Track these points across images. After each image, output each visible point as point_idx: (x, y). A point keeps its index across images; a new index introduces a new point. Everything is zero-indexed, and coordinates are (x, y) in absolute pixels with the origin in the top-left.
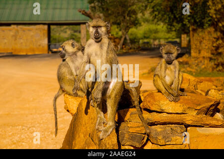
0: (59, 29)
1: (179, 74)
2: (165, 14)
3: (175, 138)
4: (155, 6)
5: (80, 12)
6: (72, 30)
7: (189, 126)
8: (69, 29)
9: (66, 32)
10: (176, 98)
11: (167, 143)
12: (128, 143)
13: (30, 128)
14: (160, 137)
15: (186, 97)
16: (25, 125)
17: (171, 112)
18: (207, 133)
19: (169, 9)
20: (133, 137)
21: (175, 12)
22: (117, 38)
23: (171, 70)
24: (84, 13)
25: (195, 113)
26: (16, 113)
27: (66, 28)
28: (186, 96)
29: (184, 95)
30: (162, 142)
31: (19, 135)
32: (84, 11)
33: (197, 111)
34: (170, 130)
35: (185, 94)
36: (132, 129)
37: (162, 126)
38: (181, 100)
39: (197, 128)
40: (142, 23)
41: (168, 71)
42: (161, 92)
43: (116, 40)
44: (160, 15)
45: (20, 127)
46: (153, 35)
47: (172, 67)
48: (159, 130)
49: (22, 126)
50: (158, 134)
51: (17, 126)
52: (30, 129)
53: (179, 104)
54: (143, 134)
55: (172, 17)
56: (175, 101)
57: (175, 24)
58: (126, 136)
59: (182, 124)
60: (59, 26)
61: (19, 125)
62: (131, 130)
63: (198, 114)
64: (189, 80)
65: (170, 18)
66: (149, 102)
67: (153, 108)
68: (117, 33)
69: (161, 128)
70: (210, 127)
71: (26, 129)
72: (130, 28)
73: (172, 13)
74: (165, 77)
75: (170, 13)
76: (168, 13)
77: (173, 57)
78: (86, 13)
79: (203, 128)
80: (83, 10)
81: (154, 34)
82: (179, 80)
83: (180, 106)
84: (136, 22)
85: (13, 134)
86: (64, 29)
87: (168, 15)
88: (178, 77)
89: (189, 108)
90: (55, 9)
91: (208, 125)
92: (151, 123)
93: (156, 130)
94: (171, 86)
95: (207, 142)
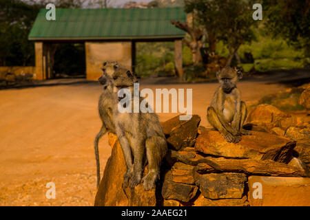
0: (151, 47)
1: (241, 106)
2: (285, 25)
3: (231, 190)
4: (271, 14)
5: (173, 24)
6: (168, 48)
7: (251, 174)
8: (164, 47)
9: (159, 51)
10: (236, 138)
11: (221, 197)
12: (172, 197)
13: (90, 176)
14: (212, 189)
15: (250, 137)
16: (86, 173)
17: (229, 156)
18: (275, 183)
19: (290, 18)
20: (178, 189)
21: (298, 22)
22: (222, 58)
23: (231, 101)
24: (178, 25)
25: (259, 158)
26: (76, 157)
27: (160, 46)
28: (251, 135)
29: (247, 134)
30: (214, 195)
31: (75, 186)
32: (178, 22)
33: (262, 155)
34: (225, 179)
35: (249, 133)
36: (177, 178)
37: (216, 174)
38: (243, 141)
39: (262, 177)
40: (260, 38)
41: (226, 103)
42: (217, 130)
43: (221, 60)
44: (278, 27)
45: (78, 175)
46: (274, 54)
47: (231, 97)
48: (212, 179)
49: (81, 174)
50: (209, 184)
51: (74, 174)
52: (90, 178)
53: (240, 146)
54: (192, 185)
55: (295, 28)
56: (235, 142)
57: (299, 38)
58: (170, 187)
59: (242, 172)
60: (150, 43)
61: (77, 173)
62: (176, 180)
63: (264, 158)
64: (272, 114)
65: (291, 30)
66: (202, 143)
67: (207, 151)
68: (223, 52)
69: (214, 177)
70: (280, 176)
71: (86, 178)
72: (240, 44)
73: (295, 24)
74: (223, 110)
75: (292, 24)
76: (288, 24)
77: (231, 83)
78: (181, 25)
79: (270, 177)
80: (176, 21)
81: (276, 53)
82: (241, 114)
83: (241, 148)
84: (250, 36)
85: (68, 184)
86: (157, 47)
87: (289, 27)
88: (241, 110)
89: (251, 151)
90: (141, 20)
91: (275, 173)
92: (202, 170)
93: (207, 180)
94: (231, 122)
95: (274, 195)
